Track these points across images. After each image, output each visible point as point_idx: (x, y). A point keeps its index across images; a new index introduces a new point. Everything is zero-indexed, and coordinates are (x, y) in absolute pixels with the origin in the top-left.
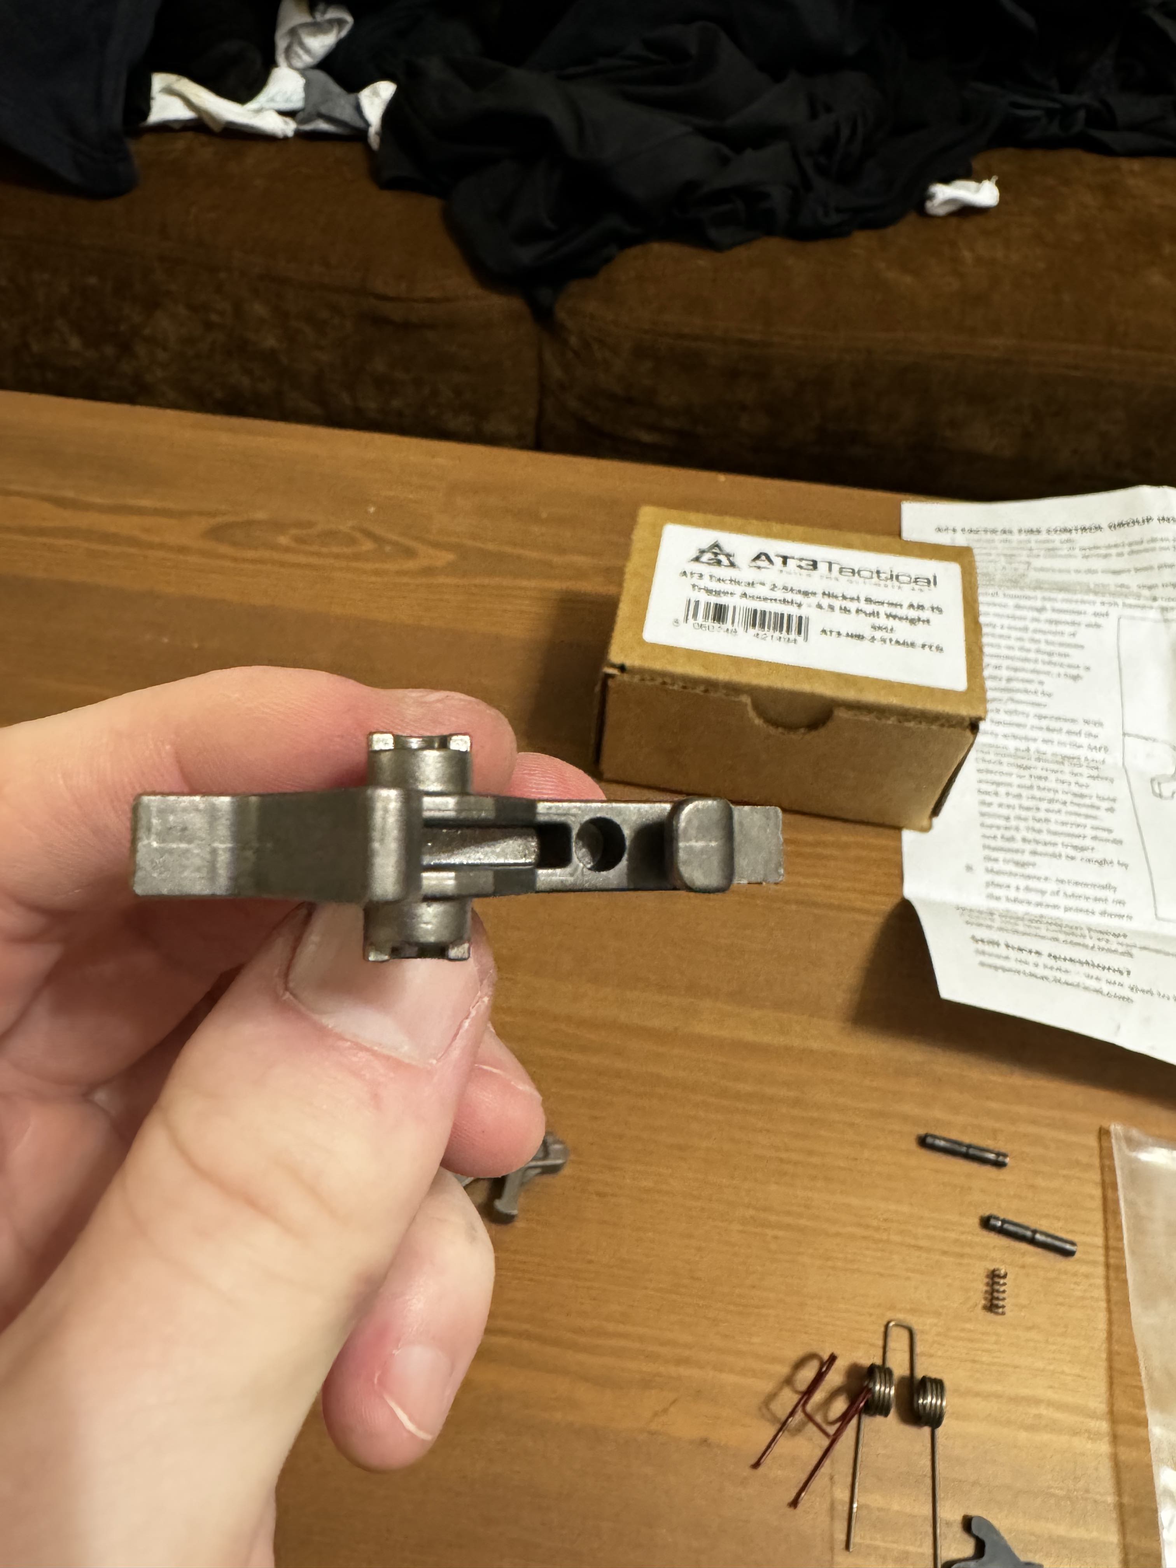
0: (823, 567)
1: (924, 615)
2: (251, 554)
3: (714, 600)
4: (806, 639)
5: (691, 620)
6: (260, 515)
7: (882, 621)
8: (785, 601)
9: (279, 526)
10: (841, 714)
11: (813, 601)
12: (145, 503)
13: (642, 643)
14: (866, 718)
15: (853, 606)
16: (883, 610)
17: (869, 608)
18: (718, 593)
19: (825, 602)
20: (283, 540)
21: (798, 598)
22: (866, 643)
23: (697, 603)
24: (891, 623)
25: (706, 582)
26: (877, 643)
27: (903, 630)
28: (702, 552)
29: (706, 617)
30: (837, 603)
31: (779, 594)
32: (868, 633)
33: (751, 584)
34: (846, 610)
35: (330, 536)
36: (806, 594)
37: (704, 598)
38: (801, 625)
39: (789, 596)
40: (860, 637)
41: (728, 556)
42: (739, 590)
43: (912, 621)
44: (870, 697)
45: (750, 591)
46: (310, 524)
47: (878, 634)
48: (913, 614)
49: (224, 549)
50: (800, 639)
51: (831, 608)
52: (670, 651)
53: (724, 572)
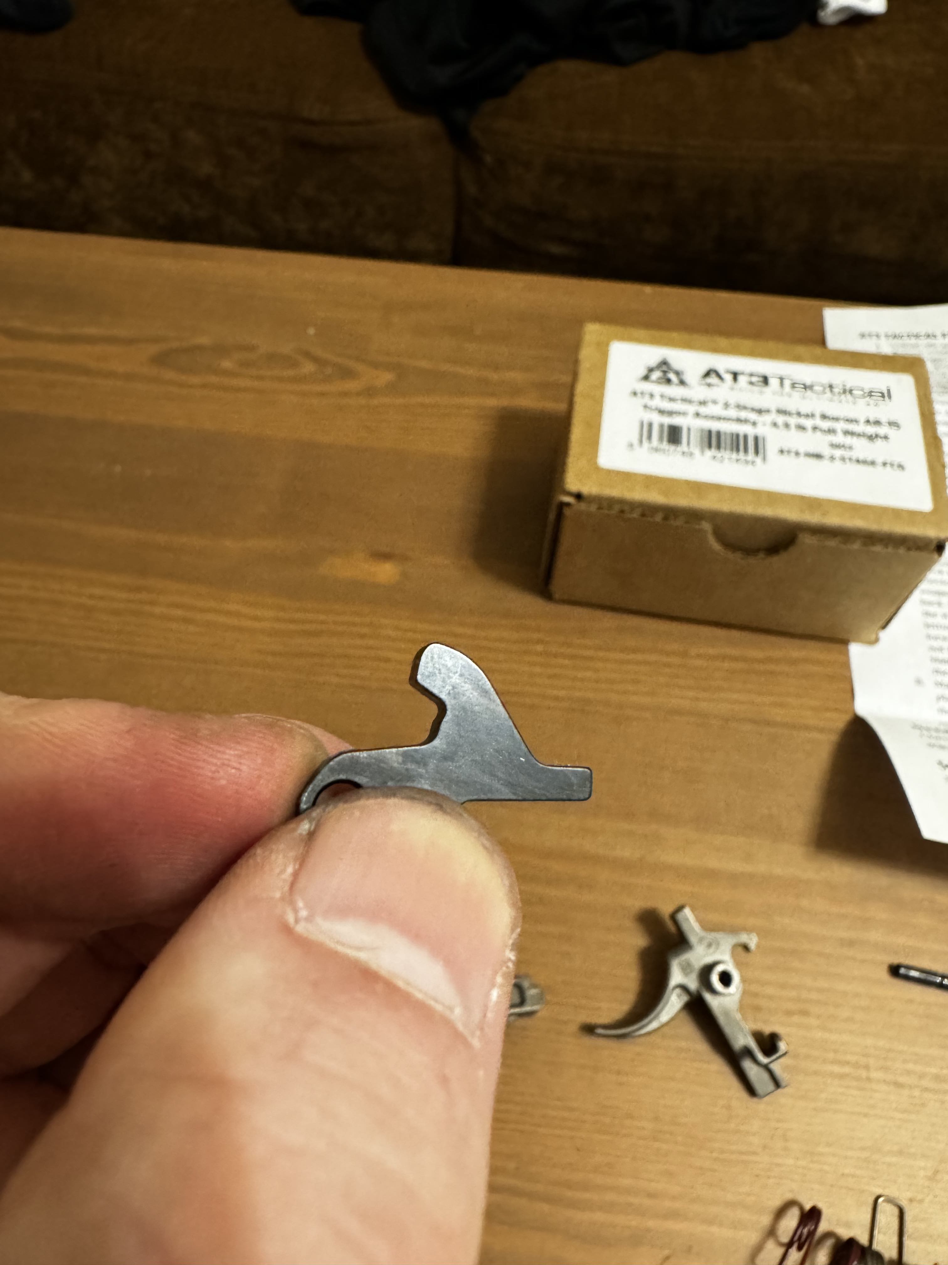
0: (774, 382)
1: (882, 430)
2: (195, 380)
3: (667, 421)
4: (764, 459)
5: (646, 444)
6: (204, 340)
7: (840, 438)
8: (739, 420)
9: (221, 350)
10: (807, 540)
11: (769, 418)
12: (92, 331)
13: (598, 469)
14: (832, 543)
15: (808, 423)
16: (840, 426)
17: (825, 425)
18: (670, 413)
19: (781, 419)
20: (227, 364)
21: (753, 416)
22: (826, 462)
23: (650, 425)
24: (849, 440)
25: (657, 402)
26: (838, 463)
27: (862, 449)
28: (651, 370)
29: (661, 439)
30: (793, 421)
31: (732, 413)
32: (827, 451)
33: (703, 403)
34: (801, 428)
35: (272, 358)
36: (760, 412)
37: (657, 419)
38: (758, 445)
39: (743, 414)
40: (818, 456)
41: (677, 373)
42: (692, 409)
43: (871, 438)
44: (834, 520)
45: (703, 410)
46: (251, 348)
47: (838, 453)
48: (871, 430)
49: (170, 375)
50: (759, 460)
51: (787, 426)
52: (627, 477)
53: (674, 391)
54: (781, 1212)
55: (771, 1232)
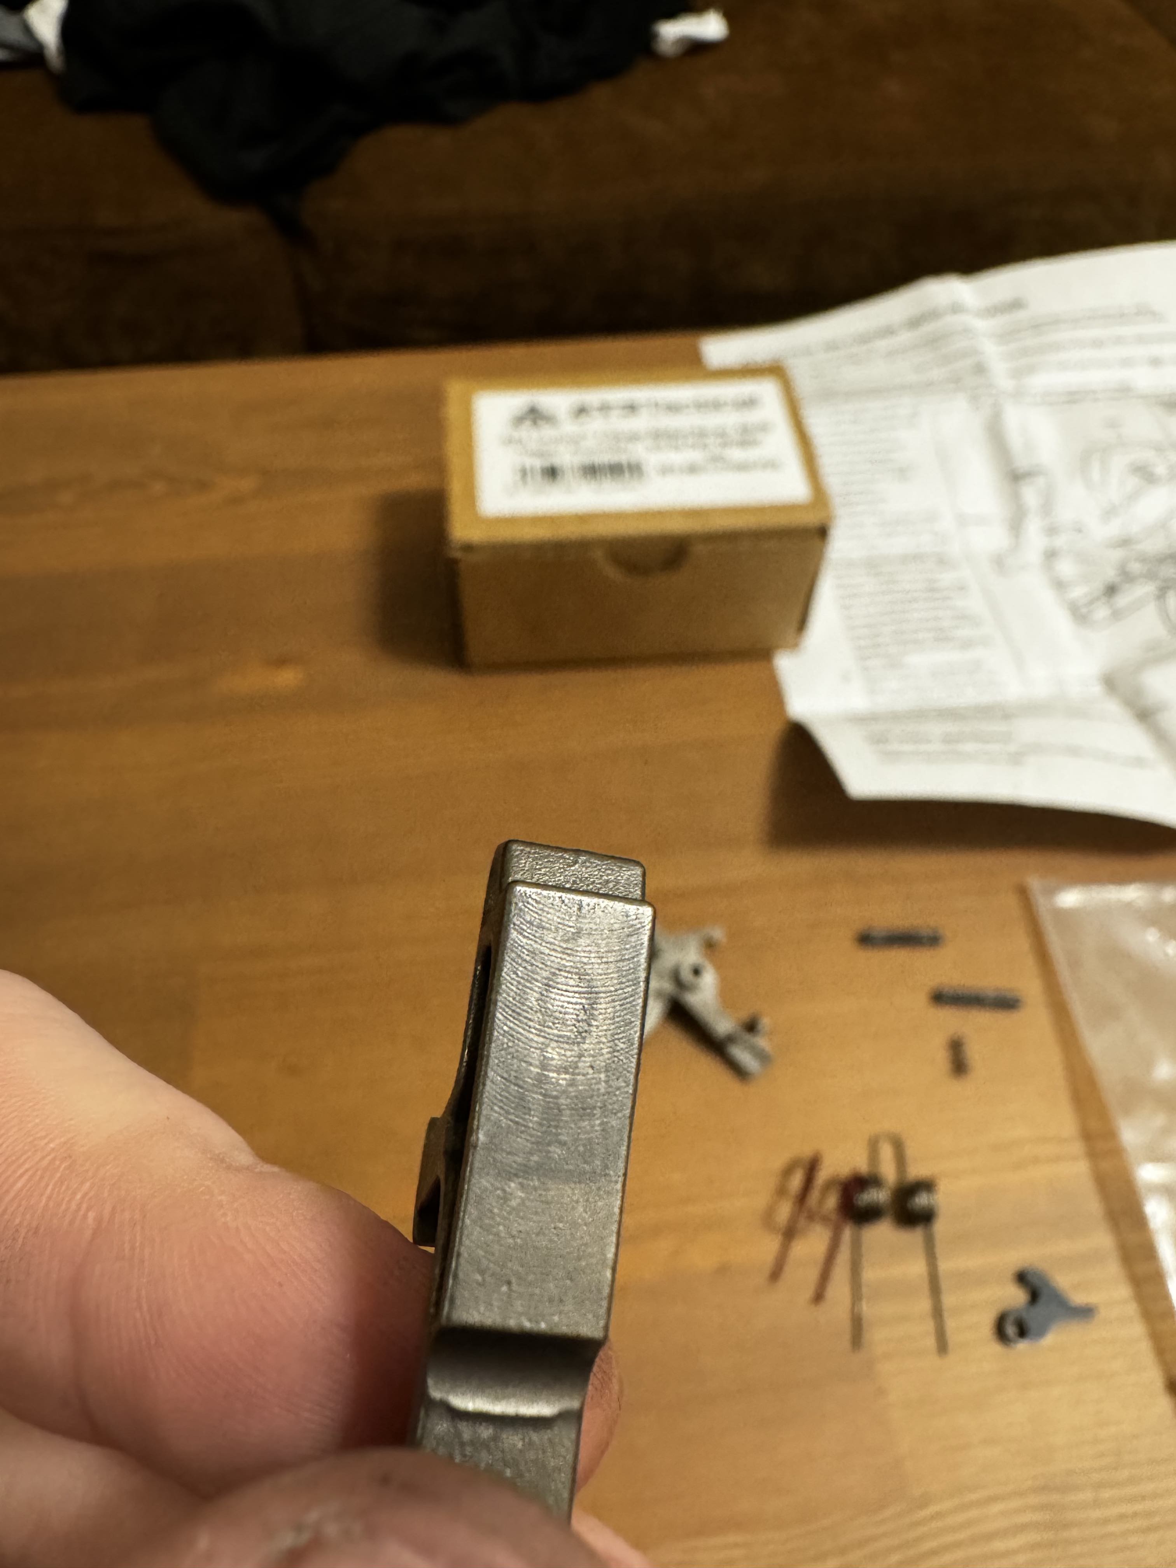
1: (752, 437)
3: (545, 462)
4: (641, 479)
9: (57, 485)
10: (699, 548)
11: (641, 445)
13: (480, 518)
18: (547, 455)
20: (65, 499)
26: (716, 473)
28: (520, 418)
29: (536, 479)
37: (530, 462)
41: (547, 416)
44: (716, 525)
50: (636, 481)
52: (512, 521)
53: (547, 432)
54: (788, 1171)
55: (781, 1191)
